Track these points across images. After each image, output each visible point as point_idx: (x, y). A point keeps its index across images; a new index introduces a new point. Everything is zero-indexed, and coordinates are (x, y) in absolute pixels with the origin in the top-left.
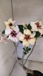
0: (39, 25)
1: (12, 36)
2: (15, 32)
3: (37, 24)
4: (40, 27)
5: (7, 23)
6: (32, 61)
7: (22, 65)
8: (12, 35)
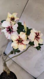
0: (39, 36)
1: (8, 31)
2: (13, 29)
3: (37, 34)
4: (38, 39)
5: (10, 16)
6: (15, 62)
7: (4, 60)
8: (8, 29)
